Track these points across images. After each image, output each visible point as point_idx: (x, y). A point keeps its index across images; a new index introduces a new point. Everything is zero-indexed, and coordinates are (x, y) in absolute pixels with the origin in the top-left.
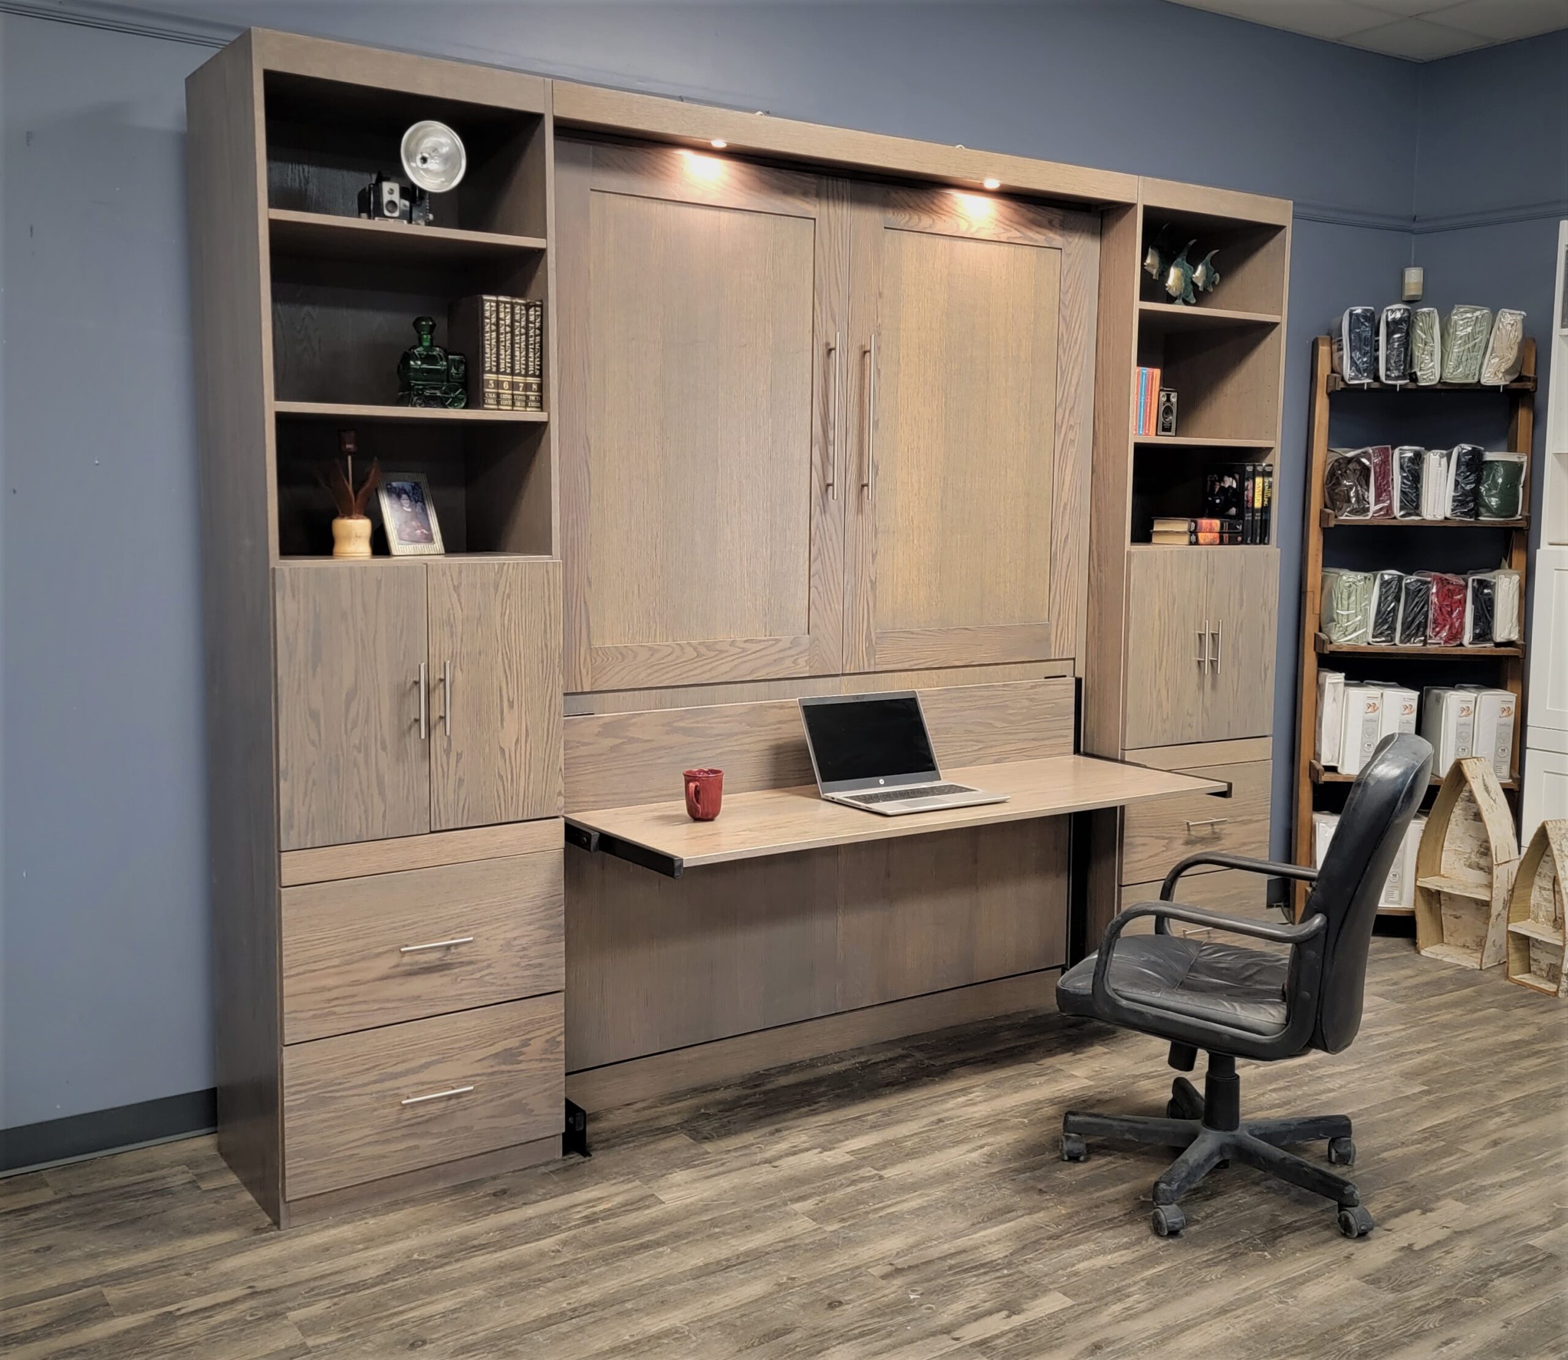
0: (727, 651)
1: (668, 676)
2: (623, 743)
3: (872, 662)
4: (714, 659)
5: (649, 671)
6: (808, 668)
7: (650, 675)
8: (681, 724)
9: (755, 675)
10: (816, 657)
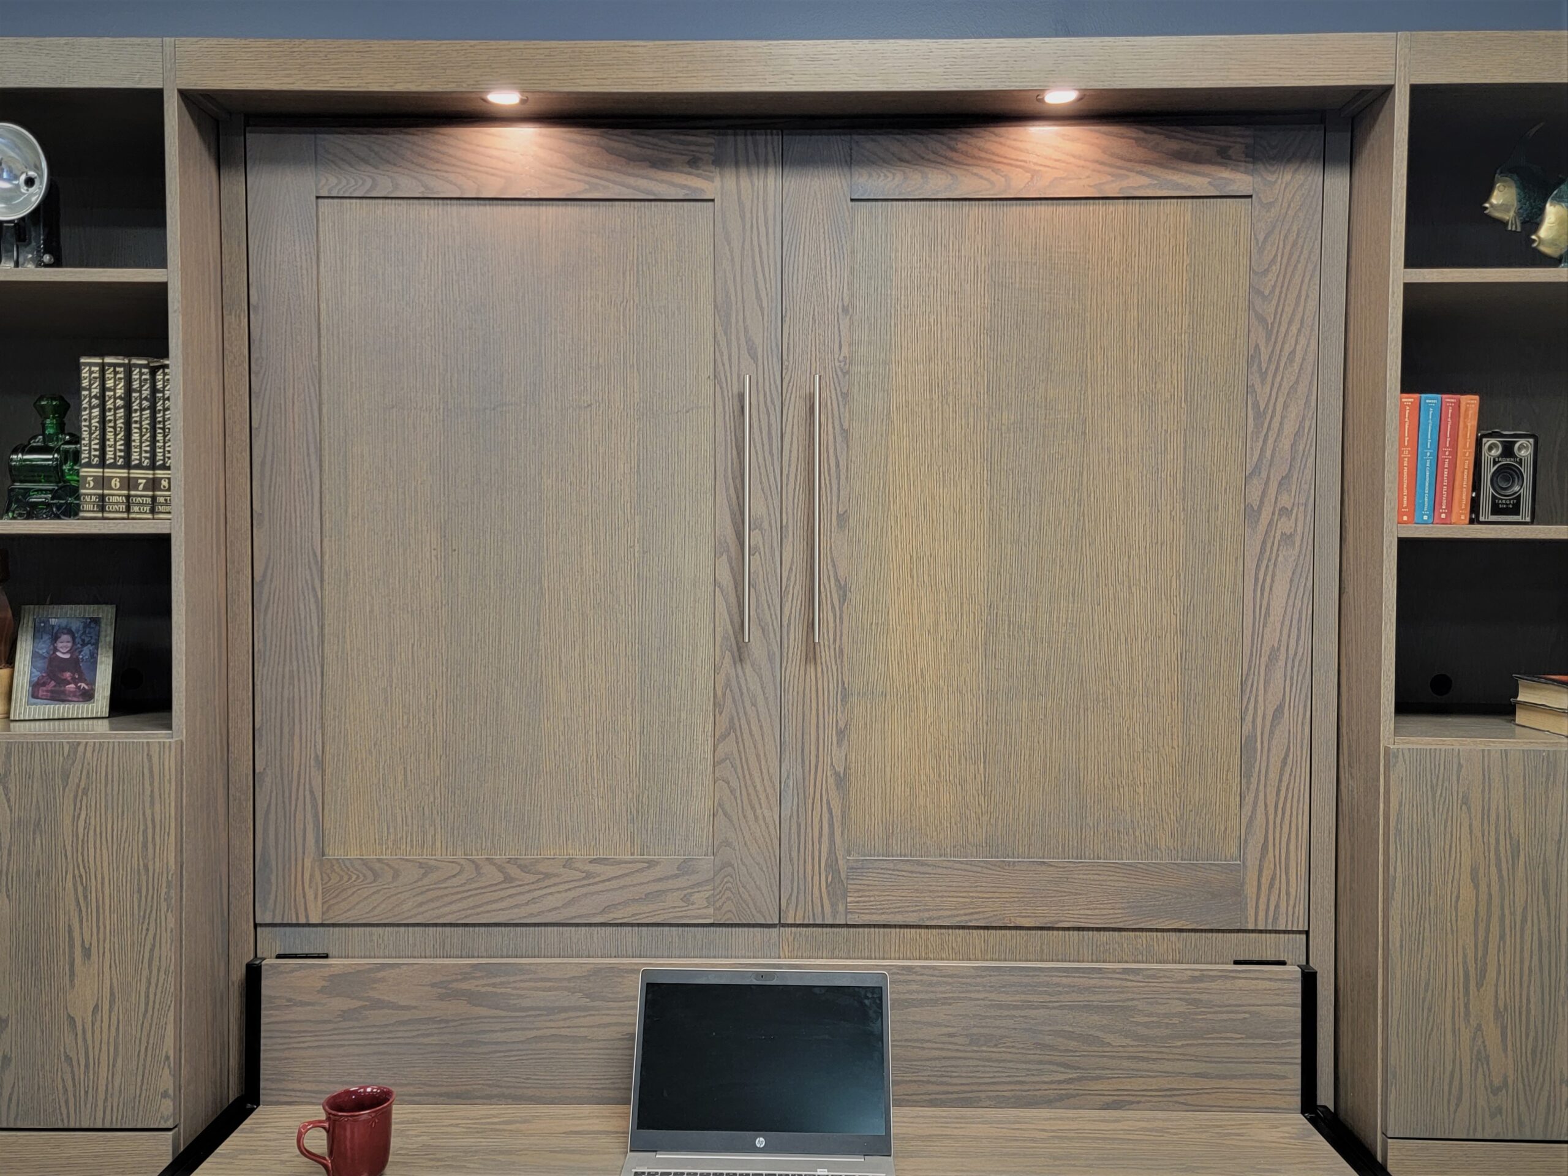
0: (557, 875)
1: (454, 907)
2: (364, 1007)
3: (841, 908)
4: (533, 887)
5: (420, 899)
6: (711, 911)
7: (421, 904)
8: (464, 986)
9: (612, 916)
10: (728, 894)
